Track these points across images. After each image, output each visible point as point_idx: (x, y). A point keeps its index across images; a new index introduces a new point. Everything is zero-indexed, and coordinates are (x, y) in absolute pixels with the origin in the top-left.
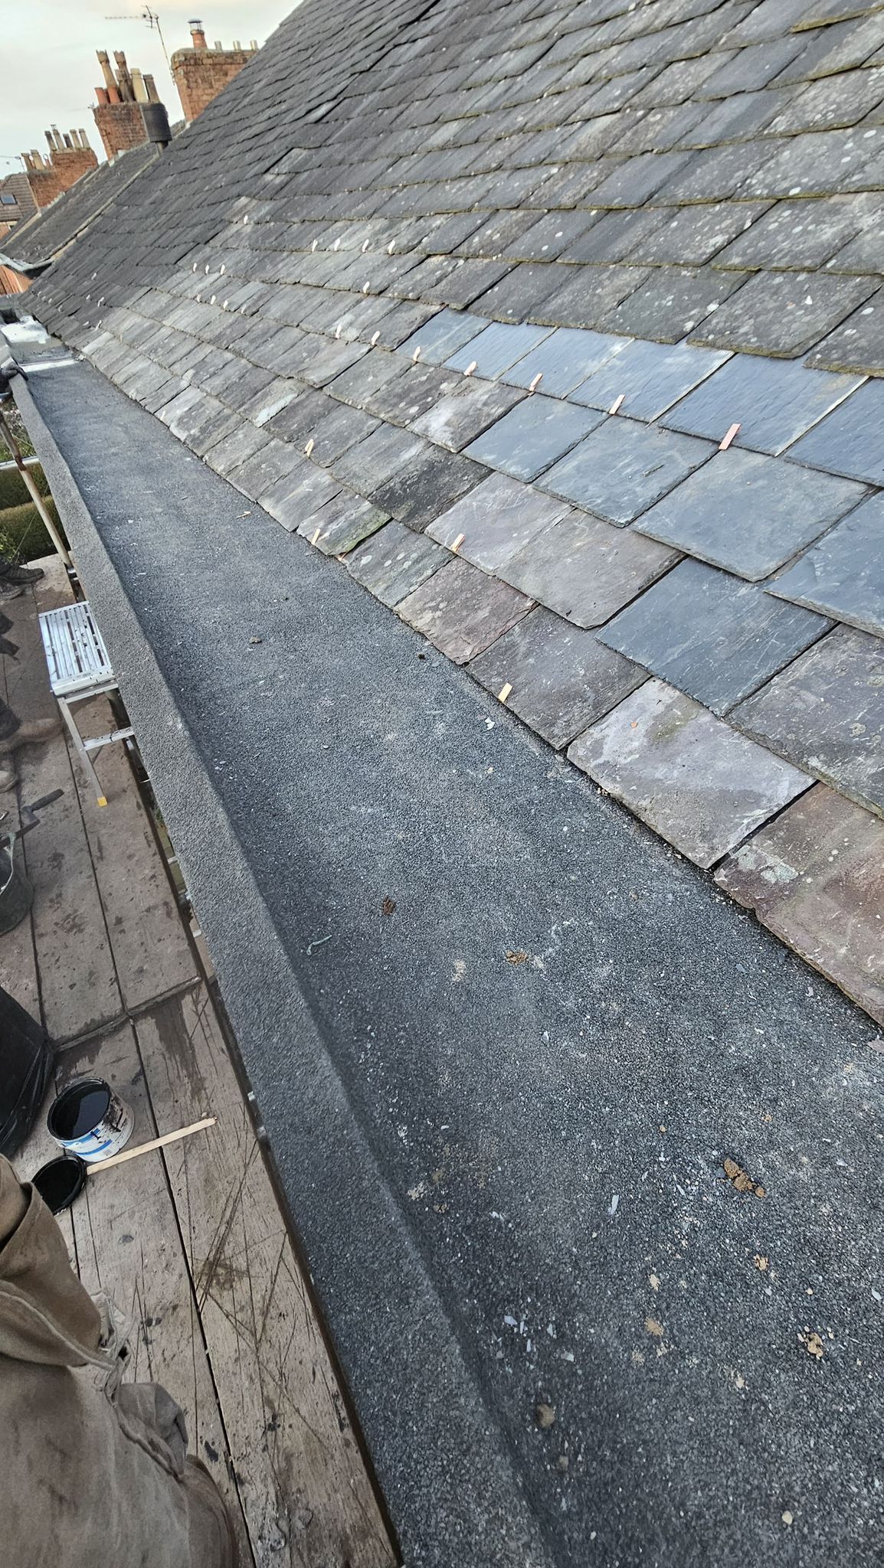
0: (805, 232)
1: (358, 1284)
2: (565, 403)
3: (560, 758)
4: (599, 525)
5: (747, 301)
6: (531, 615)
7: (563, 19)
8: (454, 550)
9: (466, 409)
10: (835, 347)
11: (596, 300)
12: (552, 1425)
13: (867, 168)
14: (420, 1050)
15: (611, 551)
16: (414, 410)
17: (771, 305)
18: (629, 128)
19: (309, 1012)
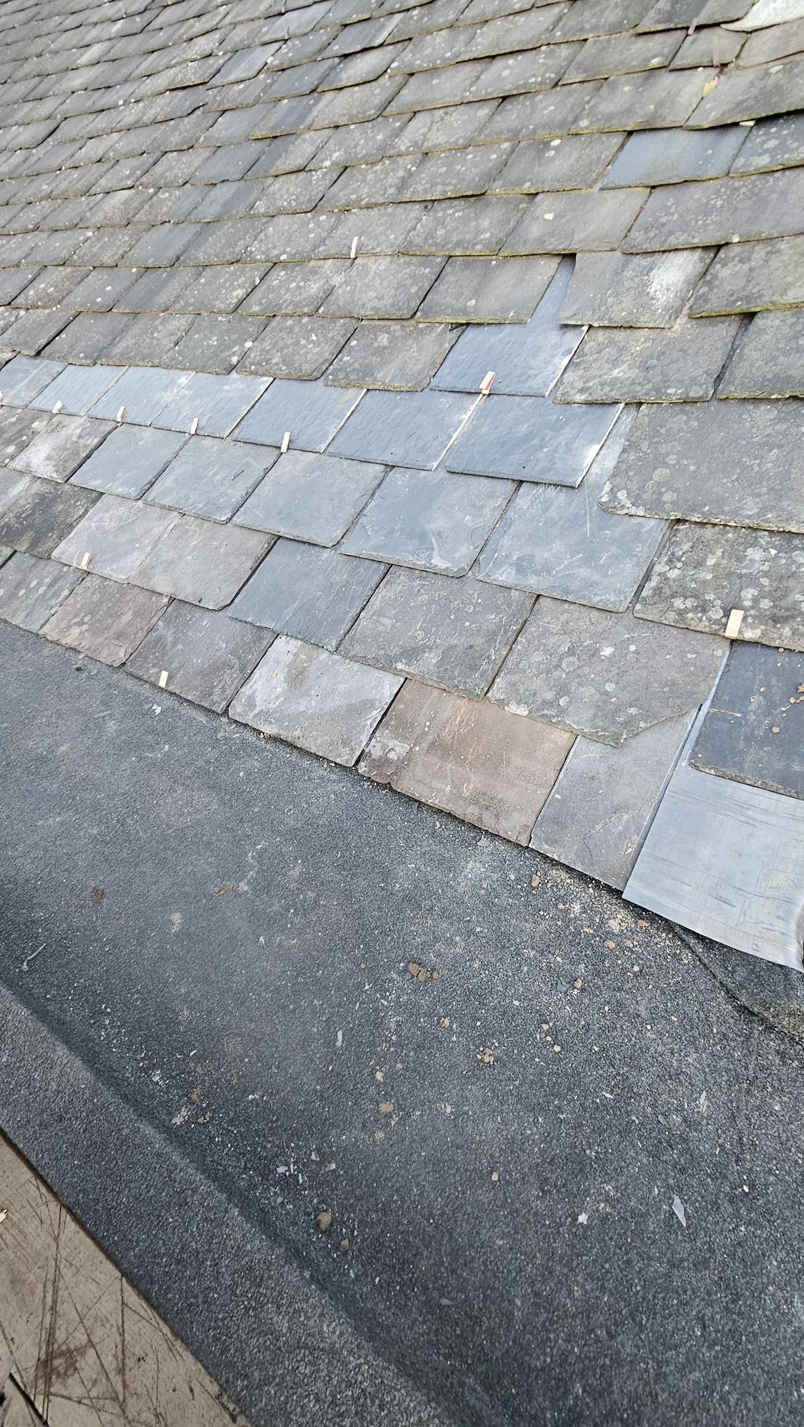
0: (298, 287)
1: (140, 1217)
2: (151, 429)
3: (224, 720)
4: (206, 524)
5: (271, 339)
6: (170, 609)
7: (61, 104)
8: (85, 568)
9: (63, 443)
10: (340, 370)
11: (155, 342)
12: (331, 1224)
13: (327, 242)
14: (156, 1002)
15: (221, 543)
16: (11, 449)
17: (290, 341)
18: (145, 202)
19: (34, 1017)
